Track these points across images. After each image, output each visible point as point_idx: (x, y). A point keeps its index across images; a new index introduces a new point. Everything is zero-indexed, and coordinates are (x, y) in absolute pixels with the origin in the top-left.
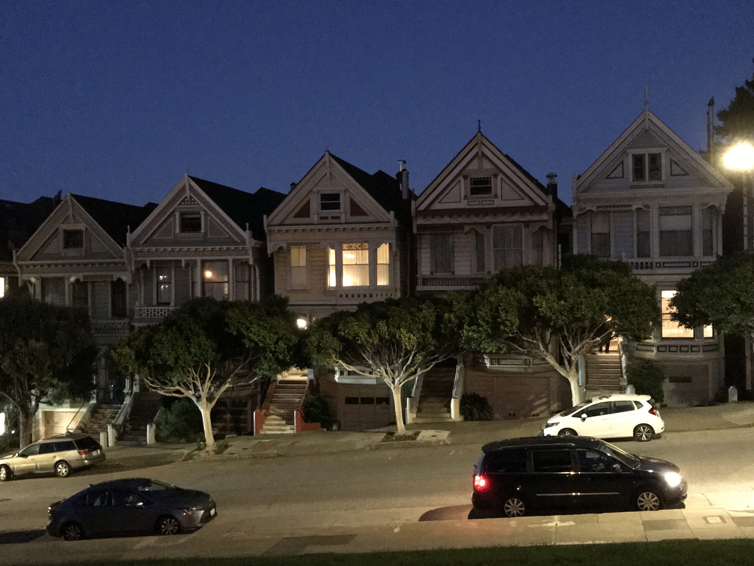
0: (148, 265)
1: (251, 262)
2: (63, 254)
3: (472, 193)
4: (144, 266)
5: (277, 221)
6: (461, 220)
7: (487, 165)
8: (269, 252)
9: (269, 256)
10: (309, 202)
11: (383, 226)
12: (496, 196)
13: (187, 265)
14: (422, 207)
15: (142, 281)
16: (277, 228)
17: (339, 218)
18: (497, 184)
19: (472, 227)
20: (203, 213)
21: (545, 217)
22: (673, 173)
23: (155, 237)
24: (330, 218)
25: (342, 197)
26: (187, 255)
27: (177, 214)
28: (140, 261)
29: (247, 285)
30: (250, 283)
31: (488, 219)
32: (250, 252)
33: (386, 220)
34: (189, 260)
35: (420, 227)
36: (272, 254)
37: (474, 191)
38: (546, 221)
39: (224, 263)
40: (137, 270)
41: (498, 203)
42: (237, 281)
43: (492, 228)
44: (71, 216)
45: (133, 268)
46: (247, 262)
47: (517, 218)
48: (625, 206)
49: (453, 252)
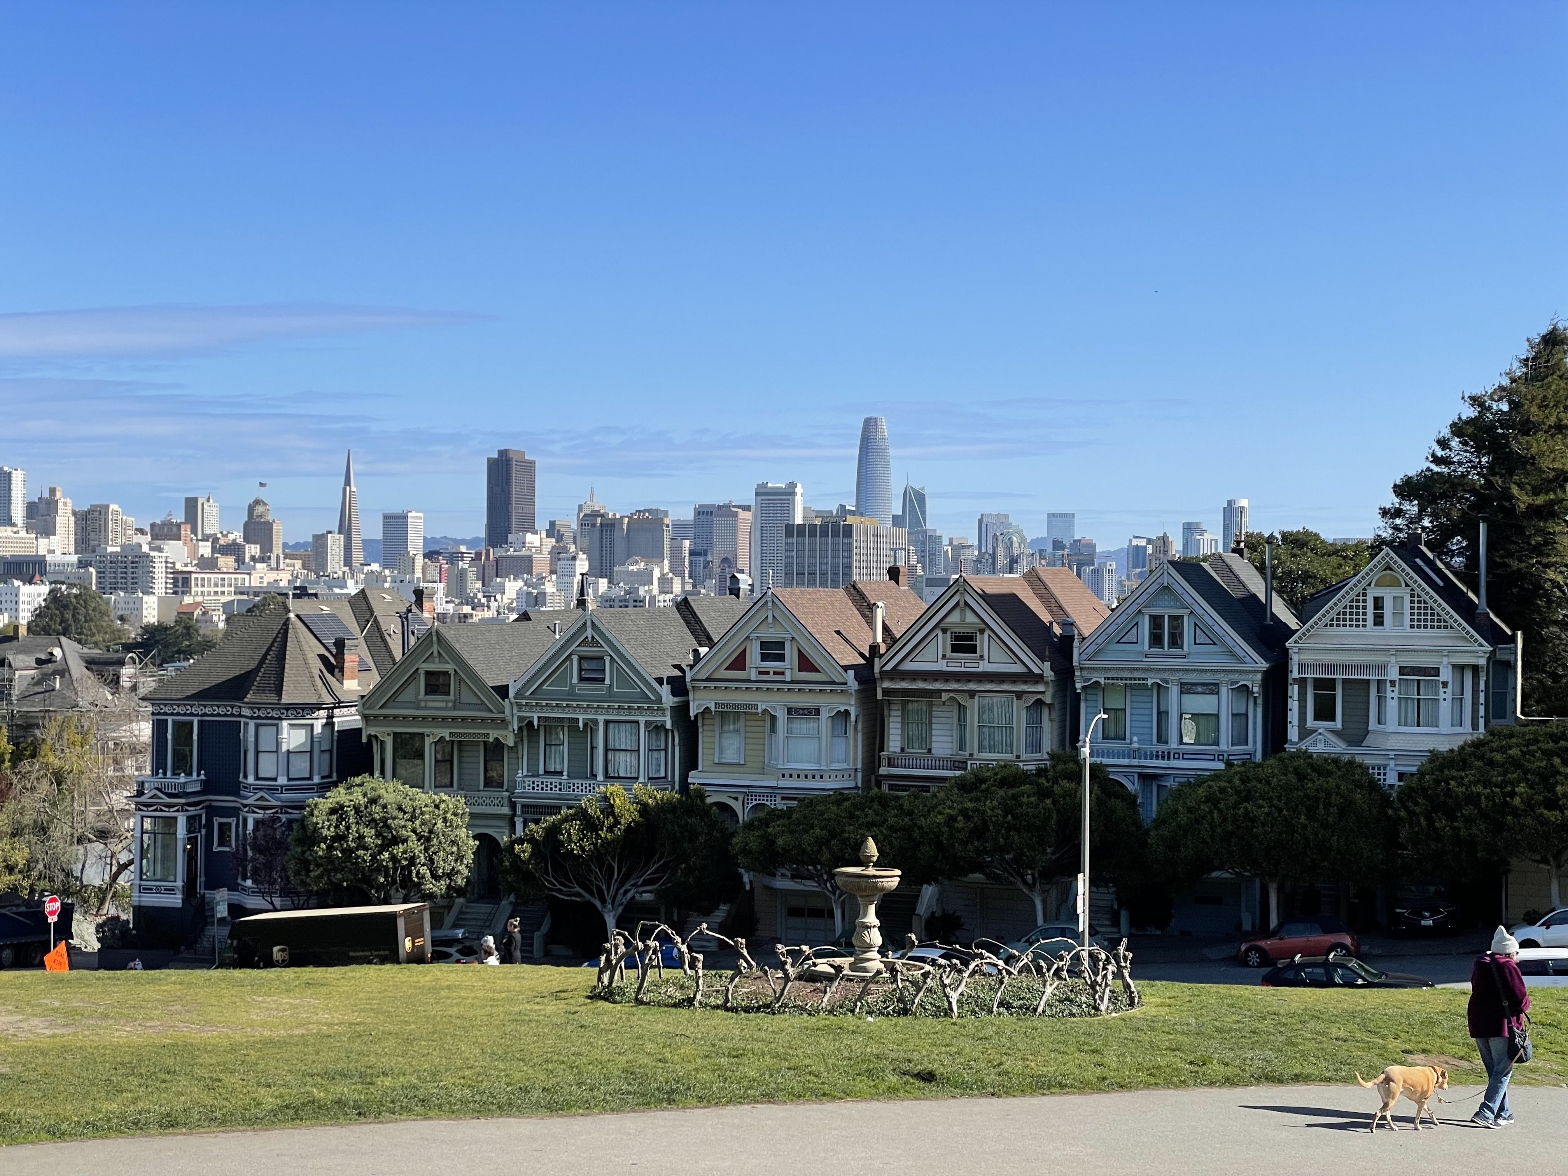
0: (536, 723)
1: (669, 726)
2: (423, 704)
3: (952, 652)
4: (531, 723)
5: (703, 675)
6: (938, 686)
7: (970, 618)
8: (692, 714)
9: (692, 719)
10: (745, 650)
11: (839, 688)
12: (982, 657)
13: (585, 725)
14: (888, 667)
15: (525, 742)
16: (702, 684)
17: (783, 673)
18: (983, 642)
19: (952, 695)
20: (607, 659)
21: (1041, 688)
22: (1198, 641)
23: (544, 687)
24: (771, 673)
25: (787, 646)
26: (585, 712)
27: (575, 658)
28: (525, 718)
29: (663, 753)
30: (666, 750)
31: (972, 686)
32: (668, 713)
33: (843, 681)
34: (588, 719)
35: (886, 692)
36: (696, 716)
37: (955, 649)
38: (1043, 693)
39: (634, 725)
40: (520, 728)
41: (984, 667)
42: (649, 750)
43: (976, 697)
44: (436, 654)
45: (516, 728)
46: (663, 726)
47: (1005, 687)
48: (1139, 679)
49: (931, 723)
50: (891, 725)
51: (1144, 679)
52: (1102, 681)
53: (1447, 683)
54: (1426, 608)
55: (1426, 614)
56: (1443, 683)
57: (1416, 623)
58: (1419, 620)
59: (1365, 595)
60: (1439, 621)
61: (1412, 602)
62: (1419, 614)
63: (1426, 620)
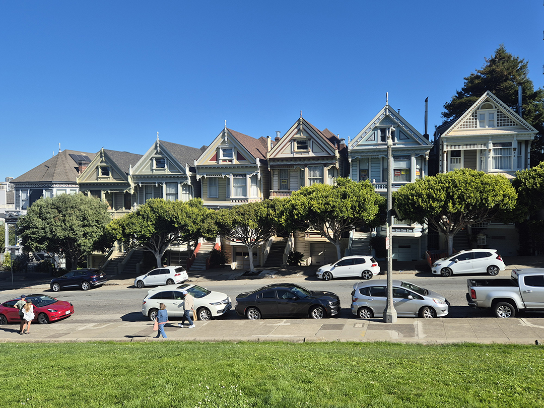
0: (140, 185)
1: (189, 183)
2: (100, 179)
3: (298, 149)
4: (138, 185)
6: (292, 163)
7: (305, 135)
8: (197, 179)
10: (217, 153)
11: (253, 165)
12: (310, 150)
13: (158, 185)
14: (272, 157)
15: (138, 193)
16: (201, 167)
17: (232, 161)
18: (310, 144)
19: (298, 166)
20: (165, 159)
21: (334, 161)
22: (401, 138)
24: (227, 161)
25: (233, 150)
26: (158, 180)
27: (154, 159)
28: (136, 183)
30: (189, 194)
31: (306, 163)
32: (189, 179)
33: (254, 162)
34: (159, 182)
35: (271, 166)
36: (199, 180)
38: (335, 163)
39: (176, 184)
40: (135, 187)
41: (311, 155)
42: (182, 193)
43: (308, 167)
44: (104, 160)
45: (133, 187)
46: (187, 184)
47: (319, 162)
48: (375, 156)
49: (289, 179)
50: (274, 180)
51: (377, 155)
52: (360, 157)
53: (516, 148)
54: (504, 117)
55: (504, 120)
56: (514, 149)
57: (500, 124)
58: (501, 123)
59: (476, 113)
60: (511, 122)
61: (498, 115)
62: (501, 120)
63: (504, 123)
